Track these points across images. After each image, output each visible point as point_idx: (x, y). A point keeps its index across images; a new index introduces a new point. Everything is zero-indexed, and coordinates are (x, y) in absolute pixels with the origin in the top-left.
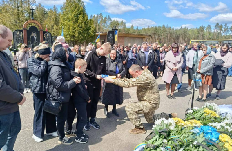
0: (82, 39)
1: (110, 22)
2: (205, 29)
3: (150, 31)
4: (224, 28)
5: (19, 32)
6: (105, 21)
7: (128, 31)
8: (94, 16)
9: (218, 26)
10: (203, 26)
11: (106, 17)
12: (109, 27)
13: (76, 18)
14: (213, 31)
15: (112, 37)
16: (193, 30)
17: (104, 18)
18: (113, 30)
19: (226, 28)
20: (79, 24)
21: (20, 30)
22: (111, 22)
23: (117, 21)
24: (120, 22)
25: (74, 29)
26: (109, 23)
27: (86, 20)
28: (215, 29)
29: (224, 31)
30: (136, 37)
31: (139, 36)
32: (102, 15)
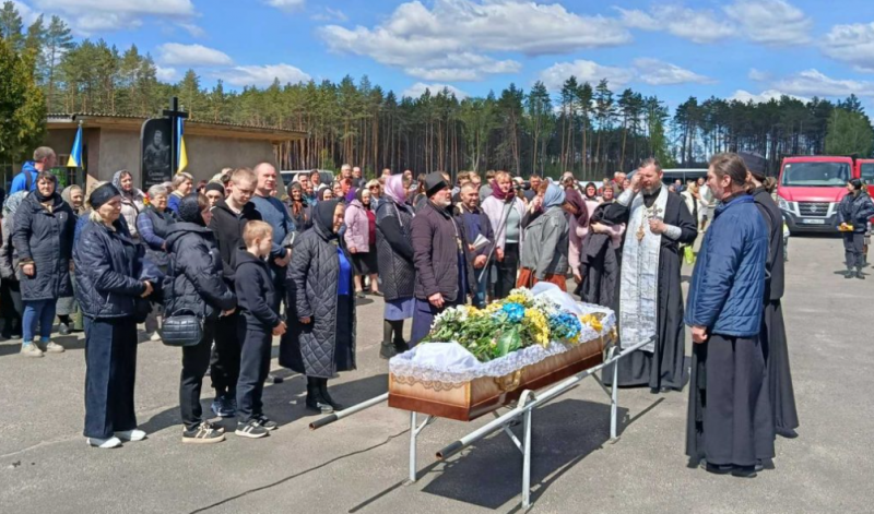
2: (523, 102)
3: (281, 102)
4: (597, 97)
9: (575, 90)
10: (517, 89)
11: (39, 23)
12: (60, 78)
14: (557, 109)
16: (475, 104)
17: (25, 32)
18: (167, 117)
19: (606, 97)
22: (68, 50)
23: (103, 45)
24: (121, 54)
28: (563, 103)
29: (597, 111)
30: (240, 140)
31: (254, 136)
32: (16, 13)
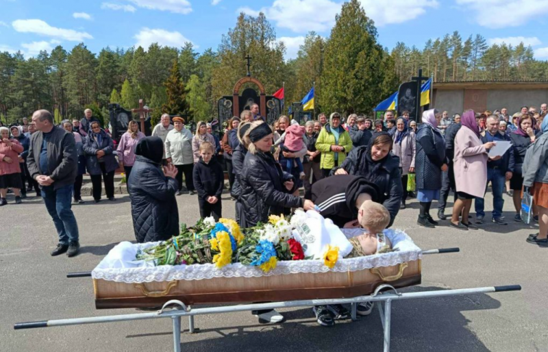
0: (362, 104)
1: (481, 50)
5: (226, 101)
6: (467, 51)
7: (540, 70)
8: (437, 43)
11: (470, 39)
13: (351, 58)
15: (410, 97)
17: (463, 45)
18: (415, 81)
20: (358, 72)
21: (227, 98)
22: (484, 51)
23: (504, 45)
24: (513, 48)
25: (345, 83)
26: (478, 54)
27: (375, 61)
30: (528, 90)
31: (534, 87)
32: (459, 36)
